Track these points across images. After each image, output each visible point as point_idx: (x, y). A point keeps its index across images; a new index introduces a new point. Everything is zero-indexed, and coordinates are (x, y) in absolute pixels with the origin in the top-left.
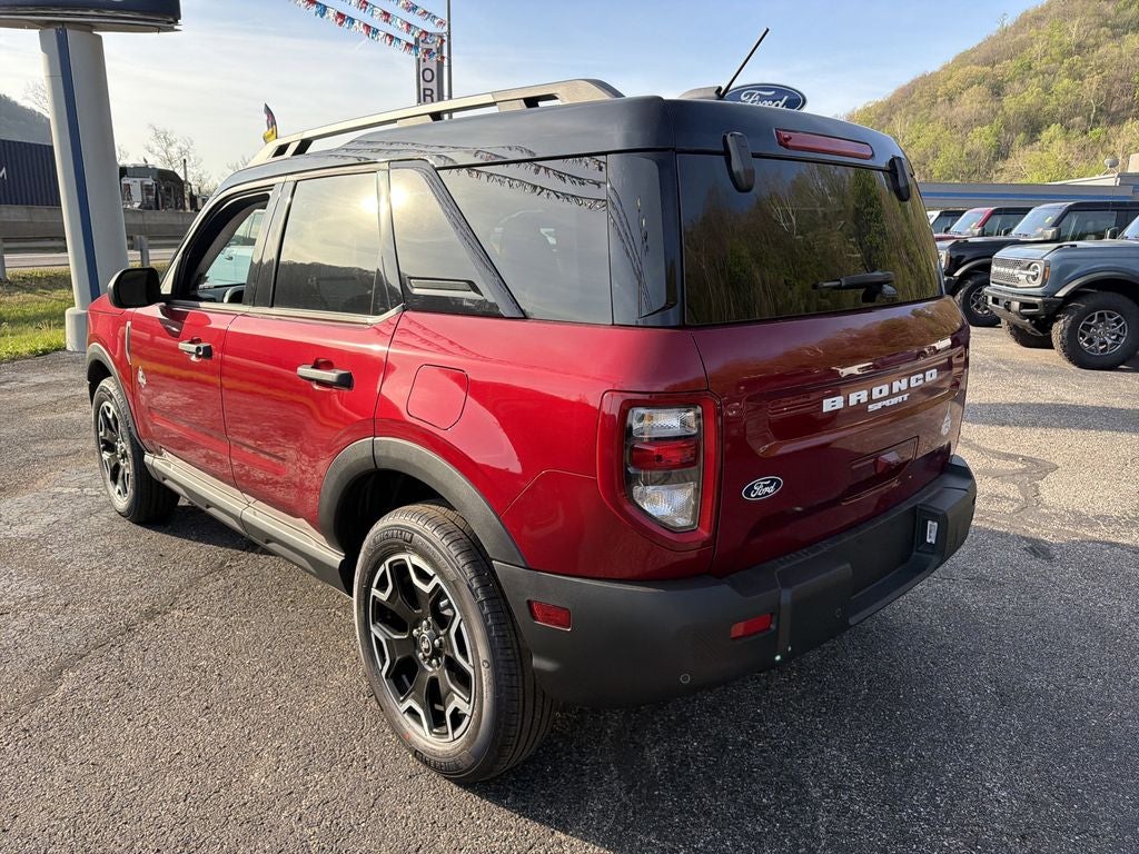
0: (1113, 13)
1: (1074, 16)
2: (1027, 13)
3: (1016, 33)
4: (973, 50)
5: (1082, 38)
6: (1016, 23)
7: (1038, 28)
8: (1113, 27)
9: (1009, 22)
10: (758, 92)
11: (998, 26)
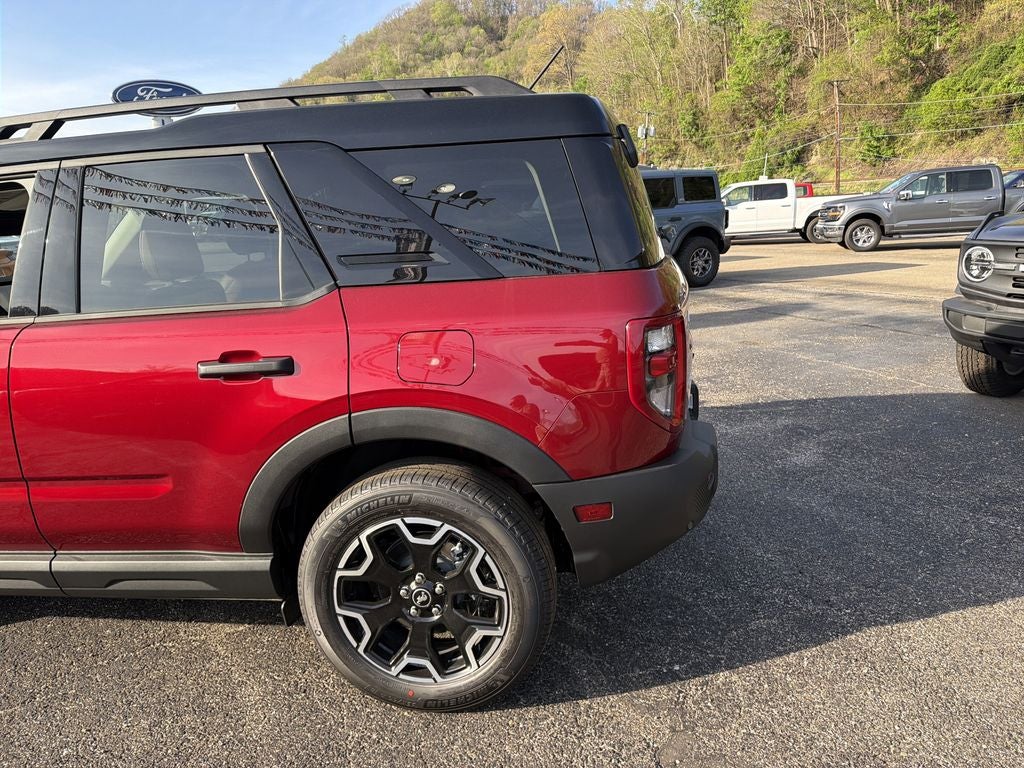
0: (421, 42)
1: (396, 43)
2: (359, 36)
3: (356, 52)
4: (326, 63)
5: (405, 60)
6: (354, 43)
7: (372, 49)
8: (425, 54)
9: (349, 42)
10: (155, 88)
11: (341, 45)
